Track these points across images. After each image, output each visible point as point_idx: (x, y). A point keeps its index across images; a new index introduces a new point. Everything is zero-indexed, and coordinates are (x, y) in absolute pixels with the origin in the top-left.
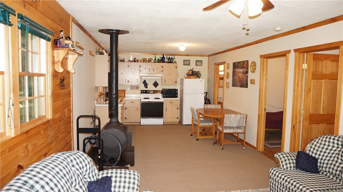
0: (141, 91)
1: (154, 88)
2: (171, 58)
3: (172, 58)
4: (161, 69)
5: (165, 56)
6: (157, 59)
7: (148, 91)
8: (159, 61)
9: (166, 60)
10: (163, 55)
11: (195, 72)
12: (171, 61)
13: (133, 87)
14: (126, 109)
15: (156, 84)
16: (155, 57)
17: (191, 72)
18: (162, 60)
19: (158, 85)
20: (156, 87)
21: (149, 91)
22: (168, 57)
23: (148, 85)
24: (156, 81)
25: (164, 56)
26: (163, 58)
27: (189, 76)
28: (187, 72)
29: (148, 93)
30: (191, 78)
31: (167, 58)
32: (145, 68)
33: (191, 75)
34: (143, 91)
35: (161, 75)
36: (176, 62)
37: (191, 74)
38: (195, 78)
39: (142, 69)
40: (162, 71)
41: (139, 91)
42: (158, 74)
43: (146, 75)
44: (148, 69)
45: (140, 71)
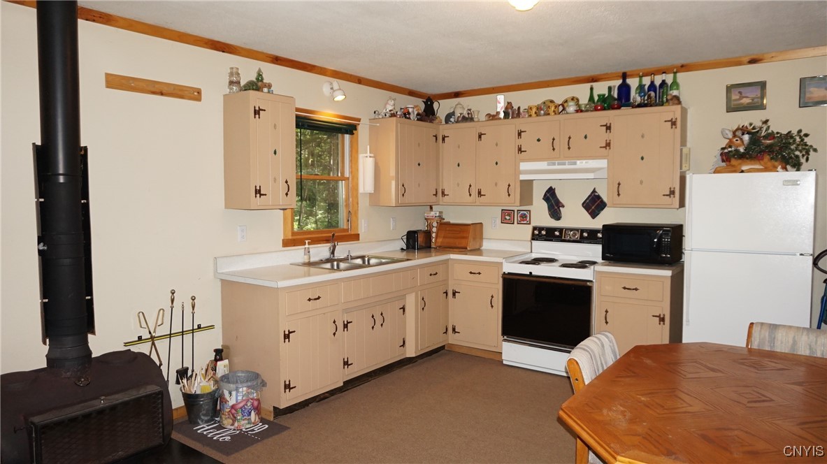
0: (535, 229)
1: (585, 221)
2: (658, 82)
3: (663, 83)
4: (603, 136)
5: (633, 83)
6: (596, 98)
7: (557, 233)
8: (605, 104)
9: (635, 96)
10: (624, 76)
11: (770, 136)
12: (657, 96)
13: (509, 215)
14: (454, 294)
15: (594, 204)
16: (592, 89)
17: (746, 138)
18: (622, 99)
20: (594, 215)
21: (561, 230)
22: (647, 81)
23: (563, 206)
25: (629, 81)
26: (624, 89)
27: (734, 162)
28: (724, 143)
29: (560, 239)
30: (742, 172)
31: (641, 87)
32: (538, 140)
33: (742, 157)
34: (540, 229)
35: (603, 163)
36: (677, 100)
37: (742, 150)
38: (766, 170)
39: (525, 141)
40: (608, 145)
41: (527, 231)
42: (590, 161)
43: (543, 165)
44: (546, 142)
45: (520, 150)
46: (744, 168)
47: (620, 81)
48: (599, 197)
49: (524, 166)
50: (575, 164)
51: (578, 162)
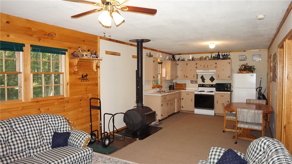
0: (199, 84)
1: (211, 83)
2: (226, 54)
3: (227, 55)
4: (215, 65)
5: (220, 54)
6: (213, 57)
7: (204, 85)
8: (214, 58)
9: (221, 57)
10: (219, 53)
11: (248, 66)
12: (225, 57)
13: (192, 82)
14: (182, 99)
15: (212, 79)
16: (211, 55)
17: (244, 67)
18: (218, 58)
19: (214, 79)
20: (212, 81)
21: (205, 85)
22: (223, 54)
23: (205, 80)
24: (212, 76)
25: (220, 53)
26: (219, 55)
27: (241, 71)
28: (239, 67)
29: (205, 87)
30: (243, 73)
31: (222, 55)
32: (201, 66)
33: (243, 70)
34: (200, 85)
35: (215, 71)
36: (230, 58)
37: (243, 69)
38: (247, 73)
39: (198, 66)
40: (216, 67)
41: (197, 85)
42: (212, 70)
43: (202, 71)
44: (203, 66)
45: (196, 67)
46: (243, 72)
47: (218, 54)
48: (213, 78)
49: (197, 71)
50: (209, 71)
51: (210, 70)
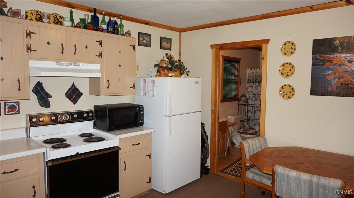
1: (68, 106)
2: (113, 22)
3: (116, 23)
4: (97, 49)
9: (103, 25)
15: (74, 94)
16: (71, 12)
19: (80, 95)
20: (75, 101)
21: (55, 115)
22: (107, 19)
23: (51, 97)
24: (73, 85)
25: (98, 15)
27: (166, 72)
29: (56, 122)
31: (104, 21)
35: (97, 67)
37: (169, 66)
38: (176, 76)
40: (101, 55)
42: (89, 65)
43: (52, 64)
45: (29, 48)
49: (33, 64)
50: (78, 65)
51: (81, 64)
